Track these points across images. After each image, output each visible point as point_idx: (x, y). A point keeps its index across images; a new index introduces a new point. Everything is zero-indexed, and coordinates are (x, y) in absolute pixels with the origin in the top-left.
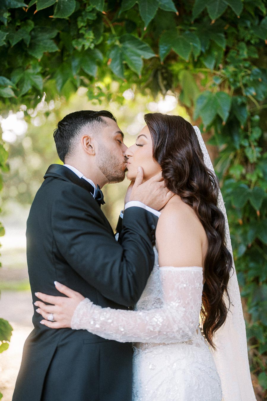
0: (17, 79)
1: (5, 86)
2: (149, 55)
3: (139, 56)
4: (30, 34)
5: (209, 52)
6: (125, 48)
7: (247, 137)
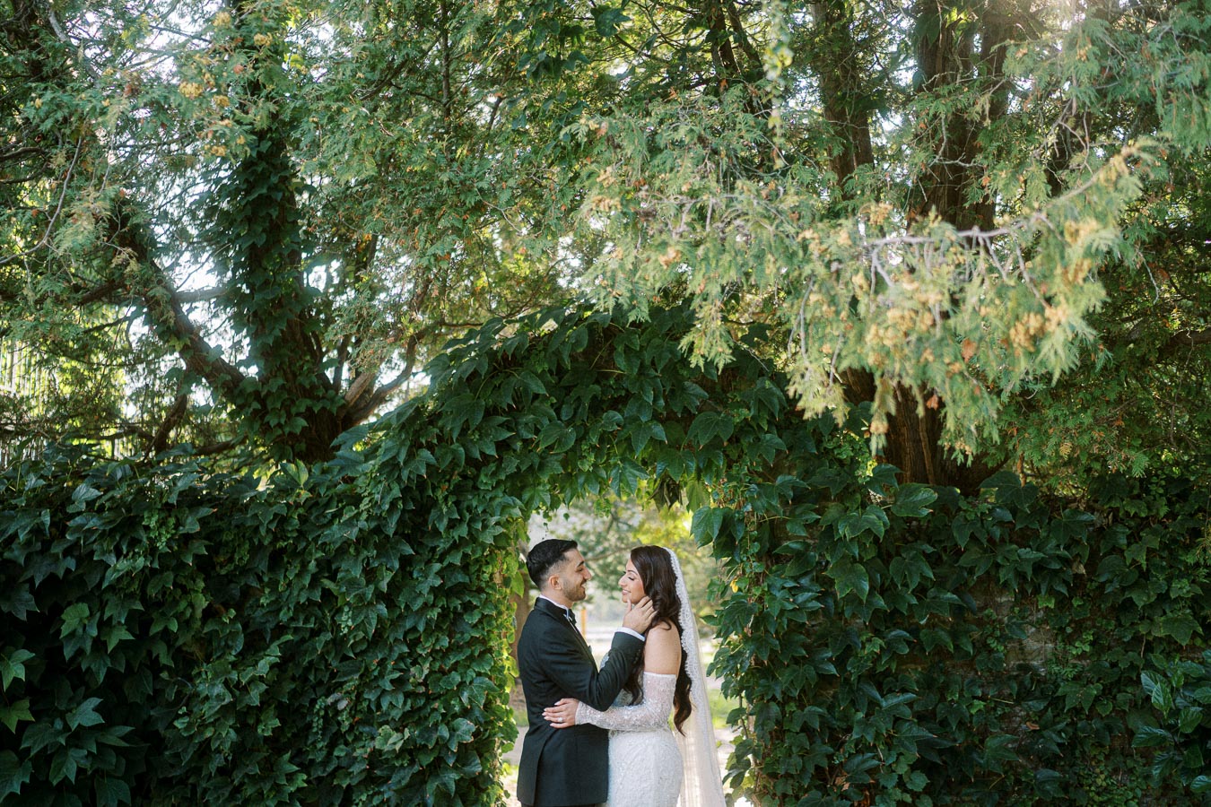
1: (515, 507)
3: (636, 477)
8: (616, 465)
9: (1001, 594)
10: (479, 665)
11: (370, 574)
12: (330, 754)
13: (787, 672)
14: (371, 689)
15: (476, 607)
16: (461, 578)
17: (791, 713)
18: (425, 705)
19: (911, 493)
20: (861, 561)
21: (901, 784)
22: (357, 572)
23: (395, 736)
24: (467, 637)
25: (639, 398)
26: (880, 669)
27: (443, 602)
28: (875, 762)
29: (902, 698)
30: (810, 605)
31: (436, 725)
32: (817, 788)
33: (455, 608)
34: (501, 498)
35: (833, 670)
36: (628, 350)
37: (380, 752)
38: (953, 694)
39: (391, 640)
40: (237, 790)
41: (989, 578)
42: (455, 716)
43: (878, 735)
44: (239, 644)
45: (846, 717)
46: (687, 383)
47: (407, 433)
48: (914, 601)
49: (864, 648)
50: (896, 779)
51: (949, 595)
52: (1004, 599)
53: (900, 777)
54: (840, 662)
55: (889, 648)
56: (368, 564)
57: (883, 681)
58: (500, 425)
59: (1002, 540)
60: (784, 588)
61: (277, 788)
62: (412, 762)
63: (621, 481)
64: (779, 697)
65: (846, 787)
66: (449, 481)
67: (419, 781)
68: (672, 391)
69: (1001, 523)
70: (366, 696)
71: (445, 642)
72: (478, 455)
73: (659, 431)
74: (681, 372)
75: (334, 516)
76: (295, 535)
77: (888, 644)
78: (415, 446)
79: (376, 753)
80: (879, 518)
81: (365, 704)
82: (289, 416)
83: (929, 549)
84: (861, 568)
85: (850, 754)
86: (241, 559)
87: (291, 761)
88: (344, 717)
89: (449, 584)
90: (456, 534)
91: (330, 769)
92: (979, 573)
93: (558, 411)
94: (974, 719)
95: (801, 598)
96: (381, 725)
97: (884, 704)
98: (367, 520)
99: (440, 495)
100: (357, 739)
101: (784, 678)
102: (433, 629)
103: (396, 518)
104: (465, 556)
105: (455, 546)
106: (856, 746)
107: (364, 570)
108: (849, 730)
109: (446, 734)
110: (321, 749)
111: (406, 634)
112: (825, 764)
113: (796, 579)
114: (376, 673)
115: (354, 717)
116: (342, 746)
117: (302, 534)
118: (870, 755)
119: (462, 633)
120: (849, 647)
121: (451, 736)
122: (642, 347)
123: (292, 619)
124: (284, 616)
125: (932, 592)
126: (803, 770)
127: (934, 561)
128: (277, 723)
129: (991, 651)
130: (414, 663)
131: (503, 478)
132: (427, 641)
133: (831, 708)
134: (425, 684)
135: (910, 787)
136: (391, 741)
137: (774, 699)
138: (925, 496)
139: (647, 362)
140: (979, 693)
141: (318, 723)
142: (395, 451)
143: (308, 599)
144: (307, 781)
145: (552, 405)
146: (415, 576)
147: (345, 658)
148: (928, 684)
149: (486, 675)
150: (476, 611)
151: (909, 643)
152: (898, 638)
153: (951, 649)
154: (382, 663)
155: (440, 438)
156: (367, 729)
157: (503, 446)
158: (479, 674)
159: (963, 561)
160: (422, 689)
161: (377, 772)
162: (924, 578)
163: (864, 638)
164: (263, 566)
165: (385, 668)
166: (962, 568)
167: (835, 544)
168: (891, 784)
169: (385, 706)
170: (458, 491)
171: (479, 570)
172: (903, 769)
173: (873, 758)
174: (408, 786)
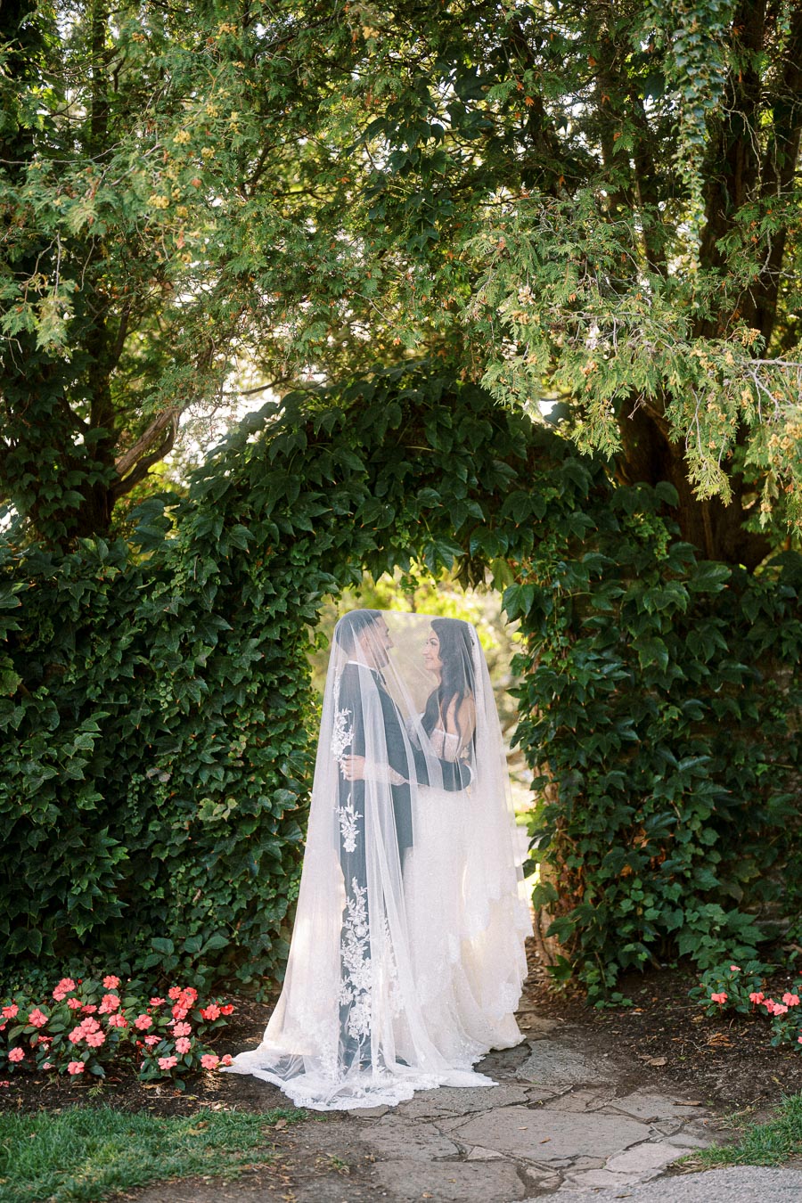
0: (338, 573)
1: (331, 582)
2: (461, 553)
3: (451, 553)
4: (352, 532)
5: (519, 546)
6: (438, 545)
7: (553, 627)
8: (428, 542)
9: (781, 668)
10: (295, 739)
11: (187, 650)
12: (145, 829)
13: (591, 740)
14: (187, 764)
15: (291, 681)
16: (277, 653)
17: (595, 778)
18: (242, 779)
19: (705, 570)
20: (660, 635)
21: (695, 841)
22: (175, 648)
23: (218, 808)
24: (282, 712)
25: (452, 476)
26: (676, 736)
27: (261, 677)
28: (673, 819)
29: (697, 760)
30: (616, 675)
31: (256, 796)
32: (618, 845)
33: (272, 683)
34: (316, 573)
35: (634, 736)
36: (440, 428)
37: (201, 824)
38: (739, 759)
39: (208, 714)
40: (57, 864)
41: (774, 651)
42: (273, 788)
43: (676, 795)
44: (56, 721)
45: (645, 780)
46: (496, 462)
47: (221, 509)
48: (707, 672)
49: (662, 715)
50: (690, 835)
51: (740, 666)
52: (783, 672)
53: (694, 832)
54: (640, 730)
55: (686, 716)
56: (186, 639)
57: (678, 747)
58: (316, 501)
59: (786, 615)
60: (588, 661)
61: (99, 861)
62: (233, 833)
63: (436, 558)
64: (583, 763)
65: (644, 844)
66: (263, 557)
67: (243, 850)
68: (483, 470)
69: (786, 599)
70: (184, 771)
71: (261, 717)
72: (291, 531)
73: (476, 509)
74: (490, 451)
75: (142, 592)
76: (105, 611)
77: (683, 711)
78: (229, 523)
79: (197, 826)
80: (680, 593)
81: (181, 779)
82: (64, 489)
83: (722, 623)
84: (660, 640)
85: (650, 814)
86: (47, 636)
87: (110, 834)
88: (160, 791)
89: (268, 659)
90: (271, 610)
91: (148, 843)
92: (765, 646)
93: (372, 487)
94: (760, 781)
95: (606, 669)
96: (200, 797)
97: (681, 767)
98: (182, 596)
99: (254, 571)
100: (170, 814)
101: (587, 746)
102: (250, 703)
103: (213, 593)
104: (283, 631)
105: (270, 621)
106: (655, 806)
107: (182, 646)
108: (649, 792)
109: (269, 805)
110: (135, 825)
111: (224, 708)
112: (628, 821)
113: (599, 652)
114: (194, 748)
115: (169, 792)
116: (155, 822)
117: (111, 611)
118: (667, 813)
119: (277, 708)
120: (648, 715)
121: (274, 806)
122: (453, 425)
123: (101, 696)
124: (92, 693)
125: (723, 664)
126: (608, 828)
127: (727, 634)
128: (100, 797)
129: (773, 719)
130: (231, 738)
131: (320, 554)
132: (242, 715)
133: (630, 773)
134: (243, 758)
135: (702, 841)
136: (215, 812)
137: (578, 766)
138: (720, 572)
139: (460, 440)
140: (763, 757)
141: (132, 800)
142: (209, 525)
143: (119, 676)
144: (128, 854)
145: (366, 482)
146: (230, 651)
147: (160, 734)
148: (718, 750)
149: (303, 748)
150: (290, 685)
151: (703, 710)
152: (693, 707)
153: (739, 716)
154: (200, 738)
155: (252, 512)
156: (182, 803)
157: (317, 522)
158: (295, 747)
159: (751, 635)
160: (241, 764)
161: (198, 843)
162: (718, 649)
163: (662, 707)
164: (69, 643)
165: (205, 742)
166: (749, 641)
167: (638, 619)
168: (686, 839)
169: (204, 779)
170: (273, 567)
171: (291, 647)
172: (696, 826)
173: (671, 816)
174: (234, 854)
